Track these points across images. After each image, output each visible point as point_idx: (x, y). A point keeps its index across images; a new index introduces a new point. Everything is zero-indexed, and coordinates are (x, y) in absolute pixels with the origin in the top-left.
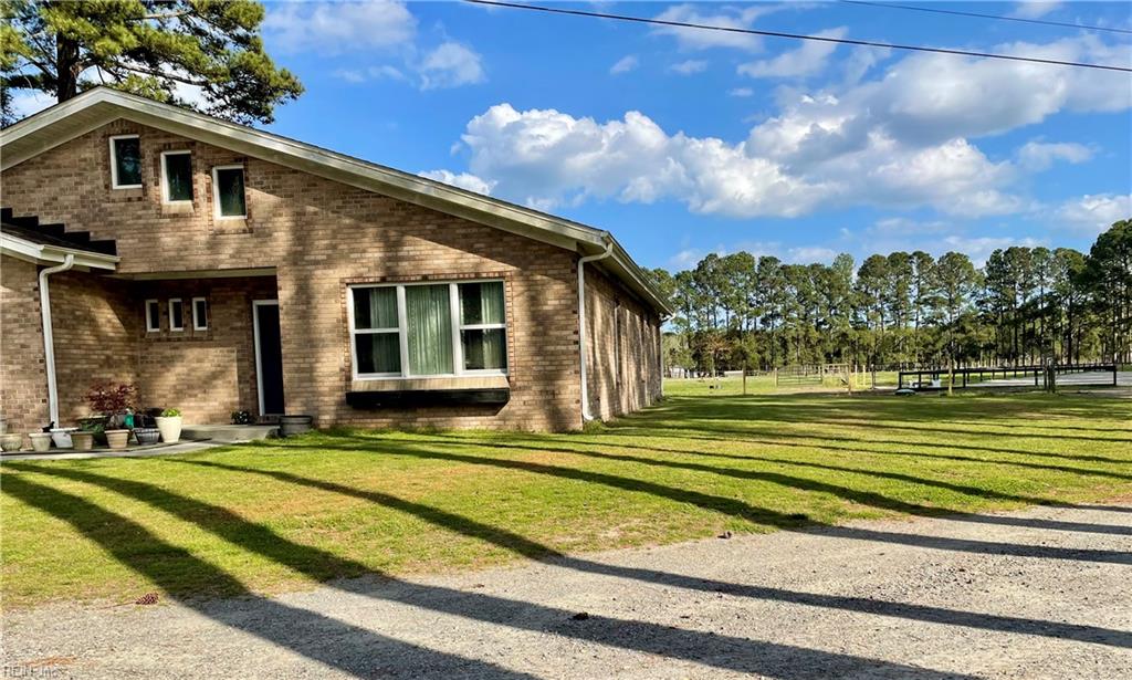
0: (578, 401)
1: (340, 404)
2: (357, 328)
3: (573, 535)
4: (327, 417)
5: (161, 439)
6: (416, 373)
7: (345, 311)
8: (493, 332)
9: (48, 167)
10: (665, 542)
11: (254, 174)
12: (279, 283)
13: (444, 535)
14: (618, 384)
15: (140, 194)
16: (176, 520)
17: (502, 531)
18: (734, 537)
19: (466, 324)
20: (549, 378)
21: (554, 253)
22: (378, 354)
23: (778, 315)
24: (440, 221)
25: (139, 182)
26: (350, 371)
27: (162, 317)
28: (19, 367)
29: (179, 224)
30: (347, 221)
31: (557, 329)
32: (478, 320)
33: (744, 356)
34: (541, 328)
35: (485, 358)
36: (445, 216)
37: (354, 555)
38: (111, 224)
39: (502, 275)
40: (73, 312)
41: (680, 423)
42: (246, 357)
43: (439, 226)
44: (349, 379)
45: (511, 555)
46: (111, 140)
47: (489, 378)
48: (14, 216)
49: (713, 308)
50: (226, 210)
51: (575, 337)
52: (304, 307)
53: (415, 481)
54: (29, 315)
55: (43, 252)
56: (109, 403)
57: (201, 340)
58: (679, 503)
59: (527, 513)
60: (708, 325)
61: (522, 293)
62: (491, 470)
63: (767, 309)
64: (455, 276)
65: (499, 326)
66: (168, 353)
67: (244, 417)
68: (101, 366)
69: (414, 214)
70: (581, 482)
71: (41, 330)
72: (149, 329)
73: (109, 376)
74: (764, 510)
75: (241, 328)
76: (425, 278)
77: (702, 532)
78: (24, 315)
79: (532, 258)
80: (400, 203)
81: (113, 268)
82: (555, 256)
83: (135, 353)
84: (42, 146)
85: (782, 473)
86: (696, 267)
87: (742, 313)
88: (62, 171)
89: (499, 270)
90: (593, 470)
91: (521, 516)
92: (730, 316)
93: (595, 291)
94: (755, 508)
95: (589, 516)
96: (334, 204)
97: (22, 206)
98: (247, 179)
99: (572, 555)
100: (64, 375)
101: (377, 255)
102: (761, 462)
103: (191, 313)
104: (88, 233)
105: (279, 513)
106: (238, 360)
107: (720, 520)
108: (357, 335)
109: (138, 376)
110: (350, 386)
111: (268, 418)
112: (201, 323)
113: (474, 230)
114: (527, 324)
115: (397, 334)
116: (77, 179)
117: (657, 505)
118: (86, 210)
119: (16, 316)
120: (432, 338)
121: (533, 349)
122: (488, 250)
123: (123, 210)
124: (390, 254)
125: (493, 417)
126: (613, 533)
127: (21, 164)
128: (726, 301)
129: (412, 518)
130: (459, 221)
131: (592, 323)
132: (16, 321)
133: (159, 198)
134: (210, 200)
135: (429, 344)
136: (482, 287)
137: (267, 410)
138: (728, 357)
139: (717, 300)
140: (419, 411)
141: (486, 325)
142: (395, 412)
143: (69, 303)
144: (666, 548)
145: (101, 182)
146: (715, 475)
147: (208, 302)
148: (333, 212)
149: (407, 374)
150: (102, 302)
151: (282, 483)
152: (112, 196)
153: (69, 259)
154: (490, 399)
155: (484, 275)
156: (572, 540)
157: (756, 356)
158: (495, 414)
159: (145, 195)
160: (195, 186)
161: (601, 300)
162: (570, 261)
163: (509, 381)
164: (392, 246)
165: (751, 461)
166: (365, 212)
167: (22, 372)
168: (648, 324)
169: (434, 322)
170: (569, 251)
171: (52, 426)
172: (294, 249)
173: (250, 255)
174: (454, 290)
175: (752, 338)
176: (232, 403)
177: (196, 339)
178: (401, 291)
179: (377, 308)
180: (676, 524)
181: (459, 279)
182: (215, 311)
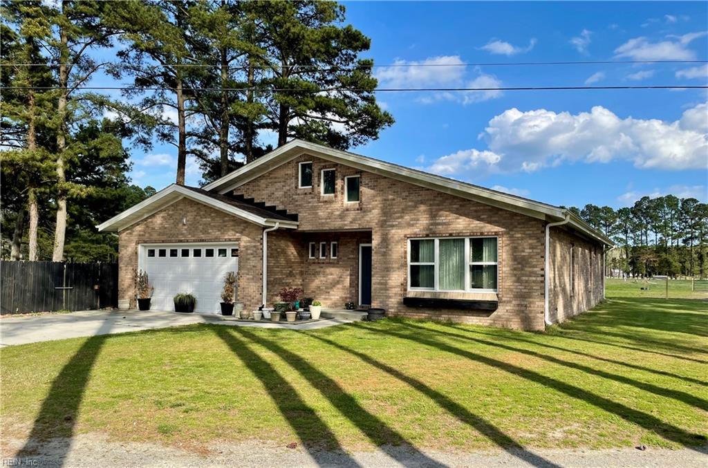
0: (542, 313)
1: (399, 303)
2: (411, 262)
3: (531, 432)
4: (393, 310)
5: (311, 317)
6: (443, 289)
7: (406, 252)
8: (489, 267)
9: (271, 178)
10: (594, 448)
11: (365, 180)
12: (373, 237)
13: (450, 420)
14: (571, 297)
15: (310, 191)
16: (311, 387)
17: (485, 422)
18: (648, 450)
19: (473, 261)
20: (523, 297)
21: (530, 221)
22: (422, 276)
23: (696, 237)
24: (461, 203)
25: (311, 185)
26: (406, 285)
27: (316, 252)
28: (251, 277)
29: (327, 206)
30: (410, 204)
31: (530, 267)
32: (481, 259)
33: (668, 264)
34: (520, 266)
35: (484, 282)
36: (464, 200)
37: (397, 427)
38: (297, 206)
39: (496, 233)
40: (276, 250)
41: (614, 330)
42: (354, 274)
43: (461, 206)
44: (406, 290)
45: (490, 442)
46: (300, 164)
47: (485, 294)
48: (255, 202)
49: (646, 232)
50: (350, 199)
51: (542, 272)
52: (385, 250)
53: (436, 372)
54: (258, 251)
55: (266, 222)
56: (289, 297)
57: (333, 263)
58: (608, 413)
59: (502, 408)
60: (642, 243)
61: (508, 245)
62: (482, 366)
63: (687, 233)
64: (468, 234)
65: (493, 263)
66: (318, 270)
67: (351, 306)
68: (287, 276)
69: (447, 199)
70: (539, 385)
71: (262, 259)
72: (310, 257)
73: (291, 281)
74: (674, 428)
75: (353, 258)
76: (451, 235)
77: (623, 442)
78: (256, 252)
79: (516, 224)
80: (440, 194)
81: (296, 228)
82: (531, 223)
83: (303, 269)
84: (269, 168)
85: (690, 393)
86: (634, 206)
87: (668, 236)
88: (277, 180)
89: (495, 230)
90: (548, 375)
91: (497, 410)
92: (658, 237)
93: (557, 242)
94: (666, 424)
95: (543, 417)
96: (404, 194)
97: (258, 197)
98: (361, 182)
99: (530, 449)
100: (270, 281)
101: (425, 222)
102: (674, 379)
103: (330, 249)
104: (286, 211)
105: (360, 388)
106: (351, 275)
107: (637, 432)
108: (411, 266)
109: (303, 281)
110: (406, 294)
111: (363, 307)
112: (334, 255)
113: (481, 208)
114: (510, 263)
115: (433, 266)
116: (283, 184)
117: (591, 413)
118: (286, 199)
119: (252, 252)
120: (453, 269)
121: (514, 278)
122: (489, 219)
123: (303, 199)
124: (432, 221)
125: (487, 318)
126: (558, 434)
127: (260, 177)
128: (654, 227)
129: (432, 402)
130: (472, 203)
131: (554, 262)
132: (252, 254)
133: (319, 193)
134: (343, 193)
135: (451, 272)
136: (484, 240)
137: (362, 303)
138: (656, 265)
139: (649, 226)
140: (443, 311)
141: (485, 263)
142: (429, 310)
143: (275, 245)
144: (595, 452)
145: (294, 185)
146: (637, 390)
147: (338, 245)
148: (403, 199)
149: (437, 289)
150: (290, 244)
151: (364, 364)
152: (298, 192)
153: (277, 225)
154: (486, 307)
155: (486, 234)
156: (530, 436)
157: (678, 265)
158: (488, 316)
159: (313, 191)
160: (336, 187)
161: (561, 246)
162: (541, 226)
163: (498, 297)
164: (433, 216)
165: (666, 377)
166: (420, 198)
167: (253, 279)
168: (595, 254)
169: (455, 259)
170: (540, 220)
171: (263, 307)
172: (381, 218)
173: (359, 222)
174: (467, 242)
175: (675, 252)
176: (346, 298)
177: (330, 263)
178: (437, 242)
179: (423, 251)
180: (604, 432)
181: (470, 235)
182: (341, 249)
